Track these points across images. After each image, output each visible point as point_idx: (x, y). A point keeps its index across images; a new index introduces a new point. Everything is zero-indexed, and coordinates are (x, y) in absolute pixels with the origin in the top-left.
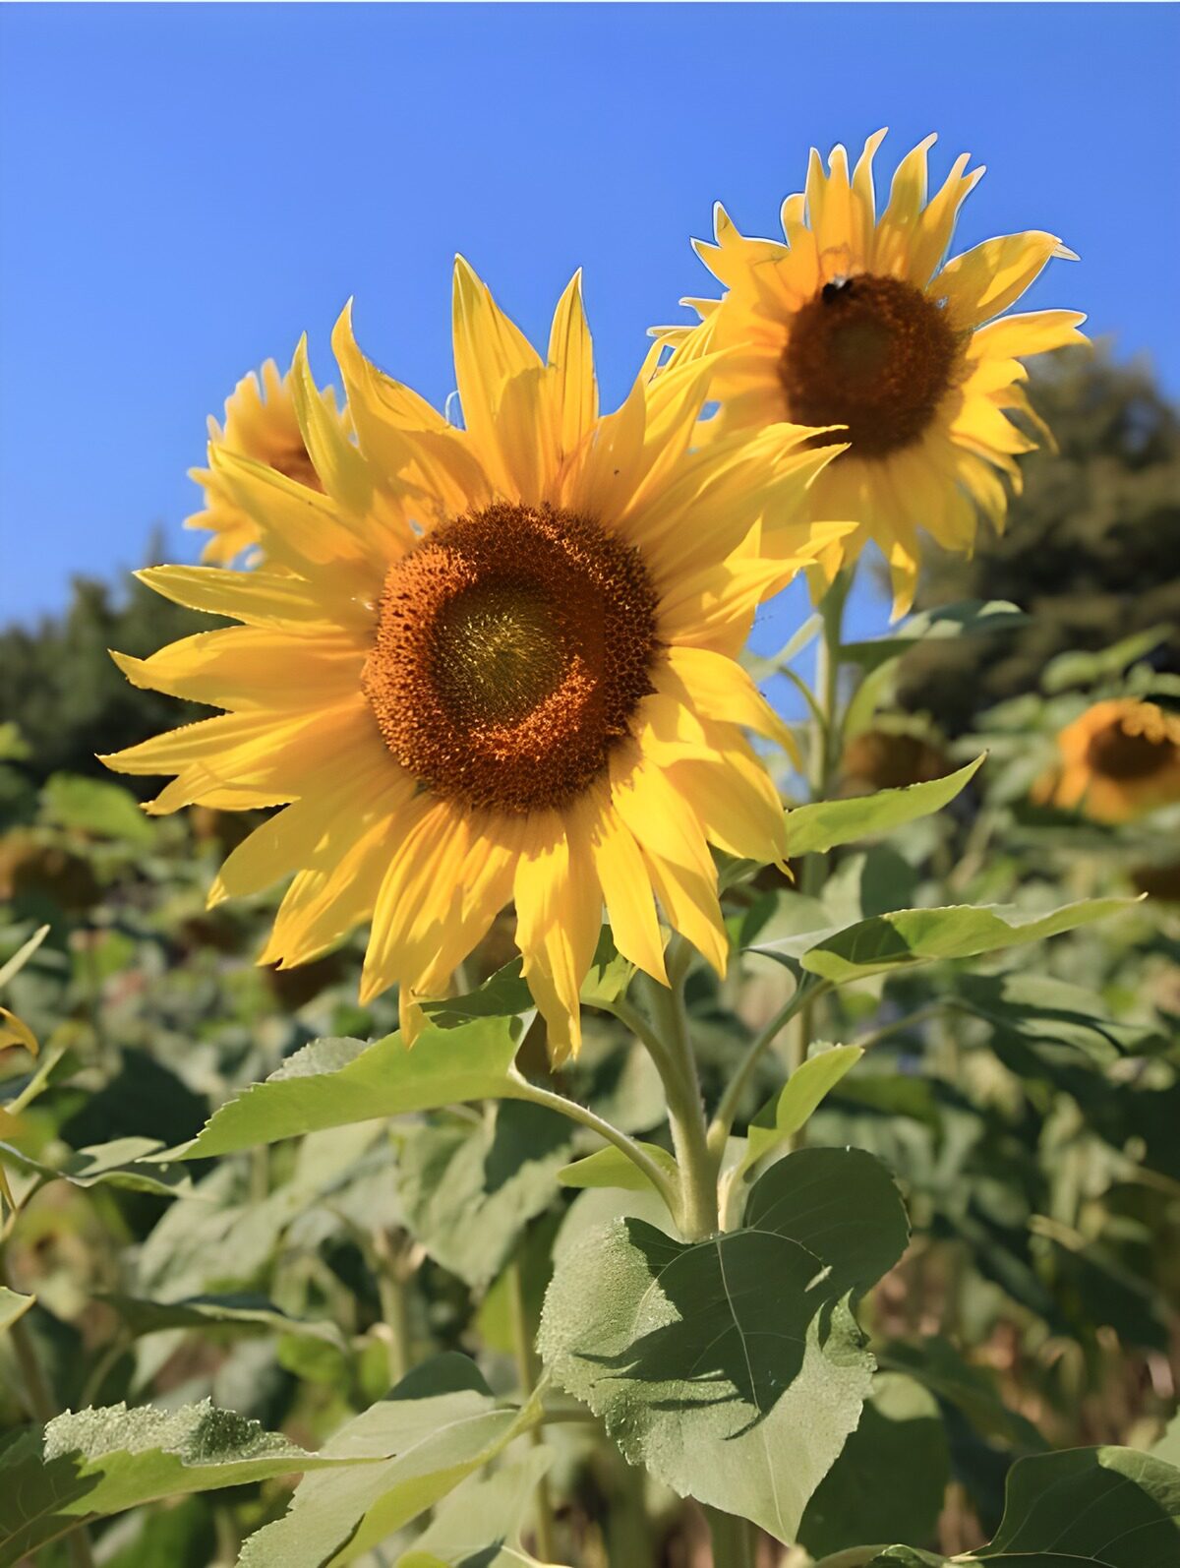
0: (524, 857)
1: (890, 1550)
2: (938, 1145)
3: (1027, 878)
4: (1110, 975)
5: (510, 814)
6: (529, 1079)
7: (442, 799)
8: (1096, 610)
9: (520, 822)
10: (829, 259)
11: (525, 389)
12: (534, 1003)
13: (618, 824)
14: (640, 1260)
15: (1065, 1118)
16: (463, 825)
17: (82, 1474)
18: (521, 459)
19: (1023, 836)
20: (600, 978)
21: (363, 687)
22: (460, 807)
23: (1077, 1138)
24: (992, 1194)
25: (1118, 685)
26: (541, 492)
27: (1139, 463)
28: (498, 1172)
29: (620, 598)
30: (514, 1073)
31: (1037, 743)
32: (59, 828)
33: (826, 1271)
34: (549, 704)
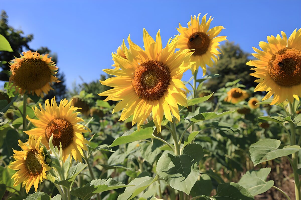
0: (153, 106)
1: (202, 196)
2: (212, 145)
3: (224, 111)
4: (235, 123)
5: (151, 101)
6: (155, 136)
7: (142, 99)
8: (233, 77)
9: (153, 102)
10: (194, 30)
11: (153, 45)
12: (155, 125)
13: (166, 102)
14: (170, 159)
15: (229, 142)
16: (145, 102)
17: (95, 188)
18: (152, 55)
19: (223, 106)
20: (164, 122)
21: (132, 84)
22: (145, 100)
23: (231, 144)
24: (220, 152)
25: (235, 86)
26: (155, 59)
27: (237, 58)
28: (153, 149)
29: (165, 72)
30: (153, 135)
31: (225, 93)
32: (99, 107)
33: (194, 159)
34: (156, 86)
